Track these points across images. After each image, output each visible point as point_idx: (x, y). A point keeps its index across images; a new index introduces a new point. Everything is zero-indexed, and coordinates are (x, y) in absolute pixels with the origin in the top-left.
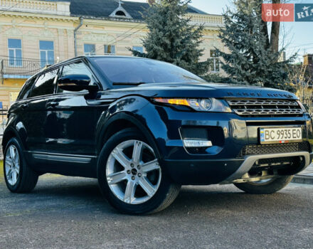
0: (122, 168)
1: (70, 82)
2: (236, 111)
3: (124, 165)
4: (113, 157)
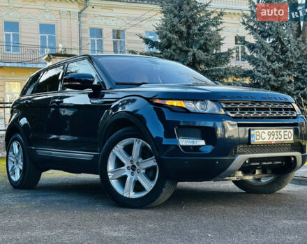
0: (123, 165)
2: (229, 113)
3: (124, 161)
4: (114, 154)
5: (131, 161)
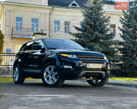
0: (48, 74)
1: (36, 47)
2: (80, 58)
3: (49, 73)
4: (46, 70)
5: (51, 73)
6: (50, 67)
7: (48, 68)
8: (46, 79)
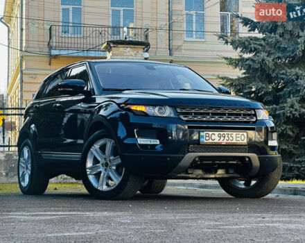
1: (69, 87)
4: (92, 153)
6: (101, 142)
7: (97, 146)
8: (91, 178)
